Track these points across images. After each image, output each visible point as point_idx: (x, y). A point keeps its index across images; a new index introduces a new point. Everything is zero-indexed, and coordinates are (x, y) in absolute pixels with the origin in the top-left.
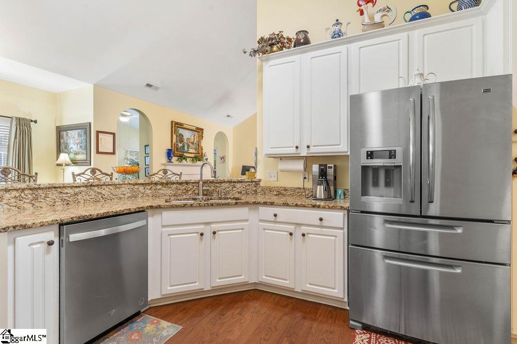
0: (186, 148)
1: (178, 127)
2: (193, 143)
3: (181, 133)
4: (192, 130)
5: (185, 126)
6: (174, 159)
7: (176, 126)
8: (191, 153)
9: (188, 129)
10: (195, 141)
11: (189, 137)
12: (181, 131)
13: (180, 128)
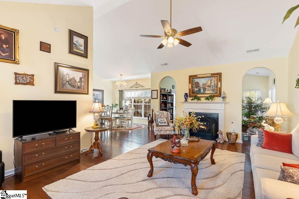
0: (202, 91)
1: (193, 78)
2: (209, 86)
3: (197, 81)
4: (207, 77)
5: (198, 76)
6: (189, 99)
7: (192, 78)
8: (207, 94)
9: (202, 78)
10: (213, 84)
11: (205, 83)
12: (196, 80)
13: (195, 78)
